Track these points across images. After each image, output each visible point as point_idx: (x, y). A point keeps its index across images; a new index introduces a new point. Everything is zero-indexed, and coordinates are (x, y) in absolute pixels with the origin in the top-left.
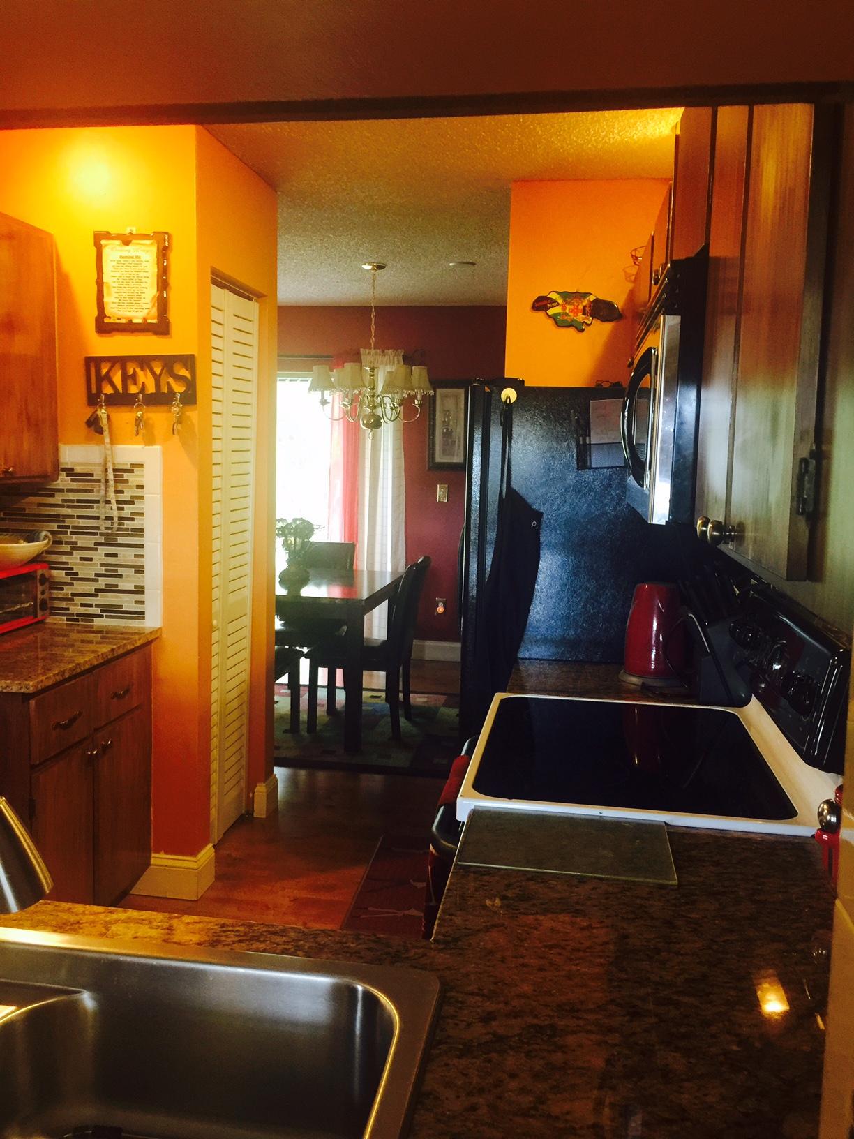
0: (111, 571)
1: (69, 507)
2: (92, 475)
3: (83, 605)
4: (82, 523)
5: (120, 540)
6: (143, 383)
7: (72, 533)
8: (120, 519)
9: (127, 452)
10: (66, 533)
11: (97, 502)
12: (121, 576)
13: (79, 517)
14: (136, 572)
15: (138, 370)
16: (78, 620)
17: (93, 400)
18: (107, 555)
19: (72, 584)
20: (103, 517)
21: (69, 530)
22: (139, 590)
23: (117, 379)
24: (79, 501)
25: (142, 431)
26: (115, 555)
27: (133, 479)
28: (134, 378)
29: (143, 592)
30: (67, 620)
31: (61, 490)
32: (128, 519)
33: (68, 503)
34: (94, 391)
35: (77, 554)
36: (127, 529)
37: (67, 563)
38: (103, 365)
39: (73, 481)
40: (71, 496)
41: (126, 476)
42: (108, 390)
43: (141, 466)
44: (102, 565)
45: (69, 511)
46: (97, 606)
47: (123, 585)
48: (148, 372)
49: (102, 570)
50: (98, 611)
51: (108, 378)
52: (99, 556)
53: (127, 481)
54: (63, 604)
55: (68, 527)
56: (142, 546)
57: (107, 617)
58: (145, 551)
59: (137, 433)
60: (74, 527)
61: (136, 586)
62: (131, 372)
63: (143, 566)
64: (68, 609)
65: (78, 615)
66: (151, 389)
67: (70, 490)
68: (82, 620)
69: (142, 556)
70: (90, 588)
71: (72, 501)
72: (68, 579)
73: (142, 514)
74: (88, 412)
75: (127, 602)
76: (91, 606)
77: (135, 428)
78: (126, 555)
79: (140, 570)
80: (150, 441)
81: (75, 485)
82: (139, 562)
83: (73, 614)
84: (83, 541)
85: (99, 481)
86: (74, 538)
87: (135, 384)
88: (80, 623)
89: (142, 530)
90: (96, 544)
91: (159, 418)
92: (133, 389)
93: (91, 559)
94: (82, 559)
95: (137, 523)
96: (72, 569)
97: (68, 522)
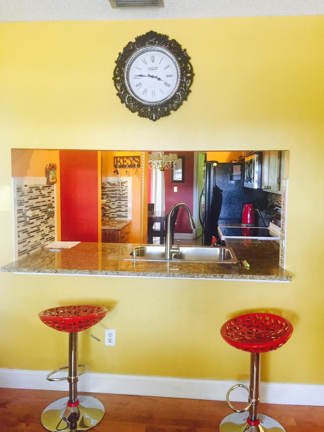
0: (119, 207)
1: (109, 192)
2: (115, 184)
3: (112, 215)
4: (112, 195)
5: (122, 199)
6: (128, 163)
7: (110, 198)
8: (122, 194)
9: (124, 178)
10: (109, 198)
11: (117, 190)
12: (122, 208)
13: (112, 194)
14: (125, 207)
15: (127, 159)
16: (111, 218)
17: (116, 166)
18: (118, 203)
19: (110, 210)
20: (118, 194)
21: (109, 197)
22: (126, 211)
23: (122, 161)
24: (112, 190)
25: (127, 173)
26: (121, 203)
27: (125, 185)
28: (125, 161)
29: (127, 211)
30: (109, 218)
31: (108, 188)
32: (124, 194)
33: (109, 191)
34: (116, 164)
35: (111, 203)
36: (123, 197)
37: (109, 205)
38: (118, 158)
39: (110, 185)
40: (110, 189)
41: (123, 184)
42: (119, 164)
43: (127, 182)
44: (117, 205)
45: (109, 193)
46: (116, 215)
47: (122, 210)
48: (129, 160)
49: (117, 206)
50: (116, 216)
51: (119, 161)
52: (117, 203)
53: (123, 185)
54: (108, 215)
55: (109, 196)
56: (127, 200)
57: (118, 217)
58: (128, 202)
59: (126, 174)
60: (110, 196)
61: (125, 210)
62: (125, 160)
63: (127, 205)
64: (109, 216)
65: (111, 217)
66: (130, 164)
67: (109, 188)
68: (112, 218)
69: (127, 203)
70: (114, 211)
71: (110, 190)
72: (109, 209)
73: (127, 193)
74: (114, 169)
75: (123, 214)
76: (114, 215)
77: (126, 173)
78: (123, 203)
79: (126, 206)
80: (129, 176)
81: (111, 187)
82: (126, 204)
83: (110, 217)
84: (113, 200)
85: (117, 185)
86: (111, 199)
87: (126, 163)
88: (112, 219)
89: (127, 197)
90: (116, 200)
91: (131, 170)
92: (125, 164)
93: (114, 204)
94: (112, 204)
95: (126, 195)
96: (110, 206)
97: (109, 195)
